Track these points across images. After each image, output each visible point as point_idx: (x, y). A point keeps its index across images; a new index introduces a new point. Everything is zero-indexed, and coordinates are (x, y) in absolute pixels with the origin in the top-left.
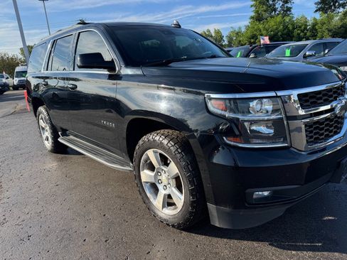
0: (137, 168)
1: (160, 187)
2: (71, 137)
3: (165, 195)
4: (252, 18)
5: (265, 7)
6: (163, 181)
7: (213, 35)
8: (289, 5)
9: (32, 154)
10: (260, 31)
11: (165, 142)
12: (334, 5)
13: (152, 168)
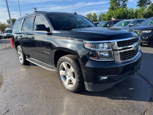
0: (58, 70)
1: (67, 77)
2: (32, 58)
3: (69, 80)
4: (109, 8)
5: (115, 4)
6: (68, 75)
7: (93, 15)
8: (126, 3)
9: (15, 65)
10: (113, 14)
11: (69, 59)
12: (145, 3)
13: (64, 69)
